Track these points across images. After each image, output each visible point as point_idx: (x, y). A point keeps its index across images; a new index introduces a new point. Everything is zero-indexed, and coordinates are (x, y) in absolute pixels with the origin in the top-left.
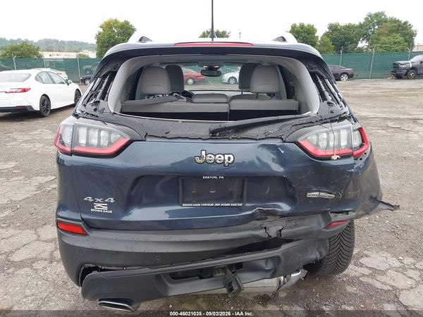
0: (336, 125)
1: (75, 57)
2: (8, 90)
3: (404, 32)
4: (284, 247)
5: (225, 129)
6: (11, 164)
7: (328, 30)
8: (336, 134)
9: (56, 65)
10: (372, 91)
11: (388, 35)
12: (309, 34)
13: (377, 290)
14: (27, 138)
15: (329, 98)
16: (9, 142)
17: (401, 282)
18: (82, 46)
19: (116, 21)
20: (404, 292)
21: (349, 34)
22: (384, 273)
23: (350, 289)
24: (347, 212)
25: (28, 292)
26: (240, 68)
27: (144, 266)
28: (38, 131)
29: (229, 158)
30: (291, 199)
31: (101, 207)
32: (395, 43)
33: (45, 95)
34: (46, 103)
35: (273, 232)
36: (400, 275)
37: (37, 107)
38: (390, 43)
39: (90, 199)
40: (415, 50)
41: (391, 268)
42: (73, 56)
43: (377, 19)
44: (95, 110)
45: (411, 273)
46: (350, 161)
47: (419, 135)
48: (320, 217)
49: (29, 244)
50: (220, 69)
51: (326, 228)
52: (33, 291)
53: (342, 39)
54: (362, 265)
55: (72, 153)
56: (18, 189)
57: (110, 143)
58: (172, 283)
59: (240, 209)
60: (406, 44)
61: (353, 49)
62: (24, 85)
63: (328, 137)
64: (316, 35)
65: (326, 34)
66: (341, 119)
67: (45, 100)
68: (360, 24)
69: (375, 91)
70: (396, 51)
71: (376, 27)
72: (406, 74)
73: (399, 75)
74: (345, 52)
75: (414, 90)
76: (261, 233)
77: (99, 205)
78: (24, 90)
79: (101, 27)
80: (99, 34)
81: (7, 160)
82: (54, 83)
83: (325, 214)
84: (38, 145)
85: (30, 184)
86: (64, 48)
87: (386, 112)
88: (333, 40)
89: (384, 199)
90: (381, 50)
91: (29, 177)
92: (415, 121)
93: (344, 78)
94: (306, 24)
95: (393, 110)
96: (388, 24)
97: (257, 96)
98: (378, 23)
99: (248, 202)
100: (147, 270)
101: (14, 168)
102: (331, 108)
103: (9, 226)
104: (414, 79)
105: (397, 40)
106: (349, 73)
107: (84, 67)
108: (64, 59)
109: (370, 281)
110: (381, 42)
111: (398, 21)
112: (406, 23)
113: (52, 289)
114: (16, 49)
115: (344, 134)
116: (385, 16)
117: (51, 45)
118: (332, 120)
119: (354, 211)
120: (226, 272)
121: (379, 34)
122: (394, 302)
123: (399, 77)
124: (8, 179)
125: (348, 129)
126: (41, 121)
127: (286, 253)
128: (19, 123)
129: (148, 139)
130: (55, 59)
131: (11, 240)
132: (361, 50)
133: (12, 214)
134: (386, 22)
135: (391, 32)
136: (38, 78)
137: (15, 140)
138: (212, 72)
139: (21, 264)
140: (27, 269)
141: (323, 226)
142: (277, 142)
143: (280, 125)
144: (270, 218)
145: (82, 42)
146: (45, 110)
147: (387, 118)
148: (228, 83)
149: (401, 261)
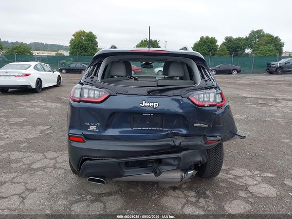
0: (208, 91)
1: (54, 55)
2: (16, 74)
3: (275, 44)
4: (183, 153)
5: (154, 91)
6: (22, 119)
7: (225, 41)
8: (208, 95)
9: (42, 59)
10: (252, 81)
11: (265, 45)
12: (212, 43)
13: (236, 185)
14: (29, 104)
15: (206, 79)
16: (18, 106)
17: (251, 182)
18: (59, 47)
19: (84, 32)
20: (251, 186)
21: (239, 44)
22: (242, 178)
23: (221, 184)
24: (216, 136)
25: (44, 182)
26: (164, 64)
27: (113, 158)
28: (36, 101)
29: (156, 105)
30: (186, 127)
31: (93, 128)
32: (269, 51)
33: (39, 79)
34: (39, 84)
35: (177, 143)
36: (251, 179)
37: (34, 86)
38: (266, 50)
39: (88, 124)
40: (283, 55)
41: (246, 175)
42: (53, 54)
43: (258, 35)
44: (92, 81)
45: (257, 178)
46: (215, 108)
47: (277, 108)
48: (201, 138)
49: (40, 160)
50: (153, 64)
51: (205, 144)
52: (47, 182)
53: (234, 47)
54: (230, 174)
55: (80, 101)
56: (29, 132)
57: (99, 97)
58: (126, 169)
59: (161, 131)
60: (277, 51)
61: (242, 54)
62: (27, 72)
63: (204, 96)
64: (217, 44)
65: (224, 44)
66: (211, 88)
67: (39, 81)
68: (246, 37)
69: (254, 81)
70: (270, 56)
71: (257, 40)
72: (276, 71)
73: (271, 71)
74: (236, 55)
75: (279, 81)
76: (171, 143)
77: (92, 127)
78: (27, 75)
79: (74, 35)
80: (72, 40)
81: (19, 117)
82: (45, 71)
83: (204, 136)
84: (37, 109)
85: (36, 130)
86: (47, 48)
87: (259, 94)
88: (229, 48)
89: (237, 133)
90: (260, 55)
91: (34, 127)
92: (276, 100)
93: (235, 72)
94: (210, 37)
95: (263, 93)
96: (265, 38)
97: (172, 78)
98: (258, 38)
99: (165, 128)
100: (114, 160)
101: (25, 121)
102: (206, 83)
103: (27, 151)
104: (281, 74)
105: (271, 49)
106: (238, 70)
107: (61, 62)
108: (48, 56)
109: (233, 181)
110: (260, 50)
111: (272, 36)
112: (277, 37)
113: (57, 181)
114: (16, 48)
115: (212, 95)
116: (263, 32)
117: (39, 46)
118: (206, 88)
119: (220, 136)
120: (153, 164)
121: (259, 45)
122: (245, 191)
123: (271, 73)
124: (21, 127)
125: (214, 92)
126: (36, 95)
127: (184, 156)
128: (22, 96)
129: (118, 95)
130: (40, 56)
131: (30, 158)
132: (247, 55)
133: (28, 145)
134: (264, 36)
135: (267, 43)
136: (35, 68)
137: (22, 106)
138: (148, 65)
139: (38, 169)
140: (42, 172)
141: (203, 143)
142: (179, 98)
143: (181, 90)
144: (176, 137)
145: (60, 45)
146: (39, 88)
147: (259, 98)
148: (158, 74)
149: (252, 172)
